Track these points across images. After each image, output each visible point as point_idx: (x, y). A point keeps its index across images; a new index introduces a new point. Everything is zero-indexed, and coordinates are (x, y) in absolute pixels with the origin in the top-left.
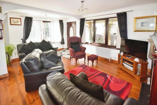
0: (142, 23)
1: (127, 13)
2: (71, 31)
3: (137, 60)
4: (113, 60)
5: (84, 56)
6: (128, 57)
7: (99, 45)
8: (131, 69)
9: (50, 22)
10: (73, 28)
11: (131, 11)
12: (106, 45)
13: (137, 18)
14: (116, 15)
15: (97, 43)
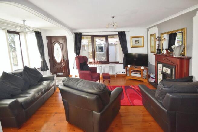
0: (136, 41)
1: (126, 33)
2: (57, 49)
3: (142, 68)
4: (118, 75)
5: (98, 78)
6: (136, 67)
7: (101, 63)
8: (139, 76)
9: (18, 33)
10: (61, 45)
11: (128, 31)
12: (108, 62)
13: (133, 37)
14: (117, 33)
15: (98, 61)
